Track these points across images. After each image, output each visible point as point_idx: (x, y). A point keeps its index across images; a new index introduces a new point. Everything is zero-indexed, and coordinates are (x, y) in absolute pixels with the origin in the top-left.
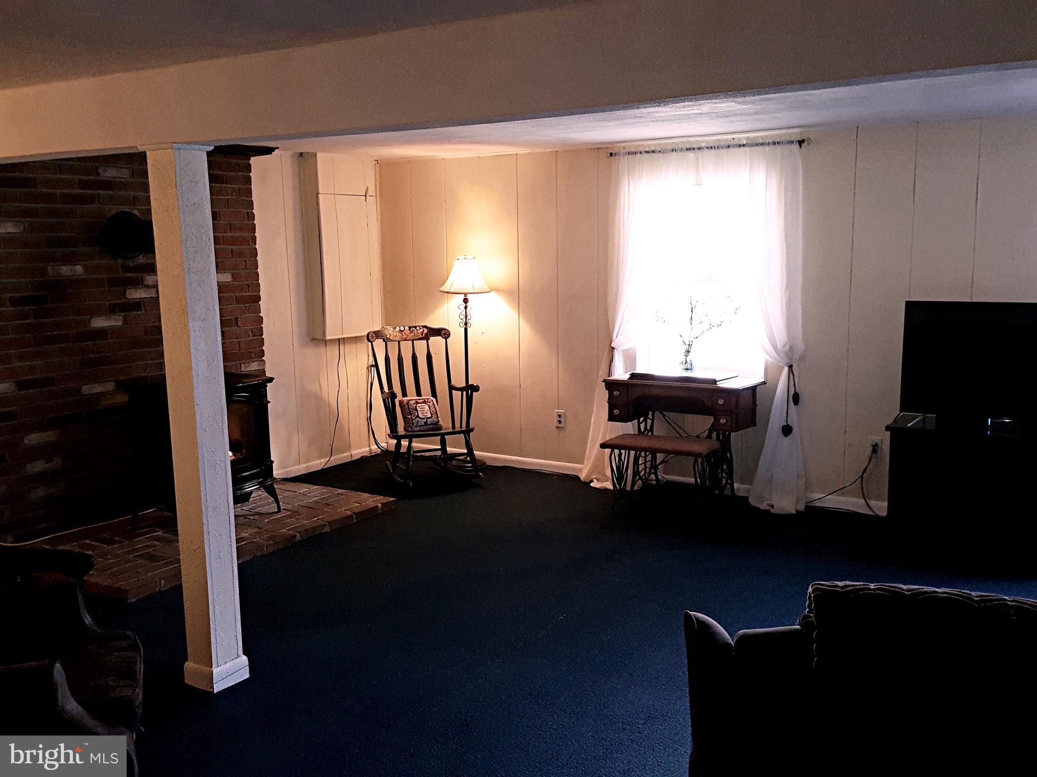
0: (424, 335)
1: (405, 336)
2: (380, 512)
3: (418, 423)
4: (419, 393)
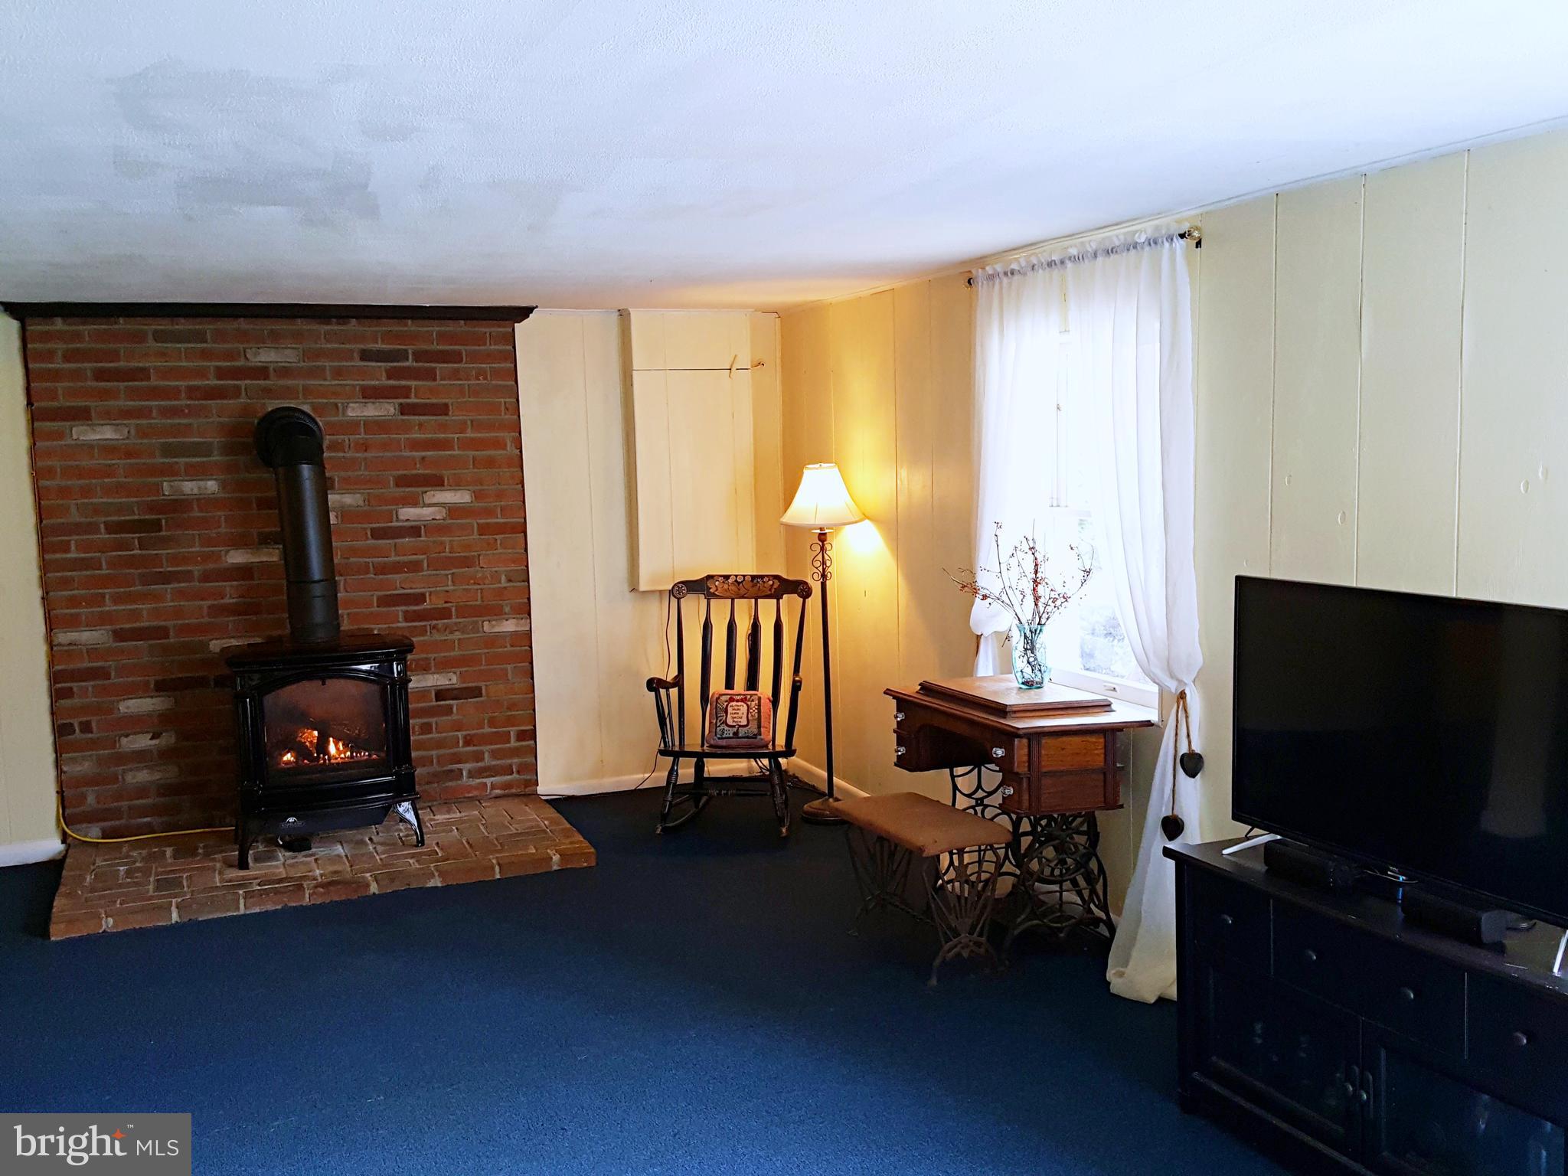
0: (773, 590)
1: (743, 592)
2: (555, 868)
4: (751, 685)
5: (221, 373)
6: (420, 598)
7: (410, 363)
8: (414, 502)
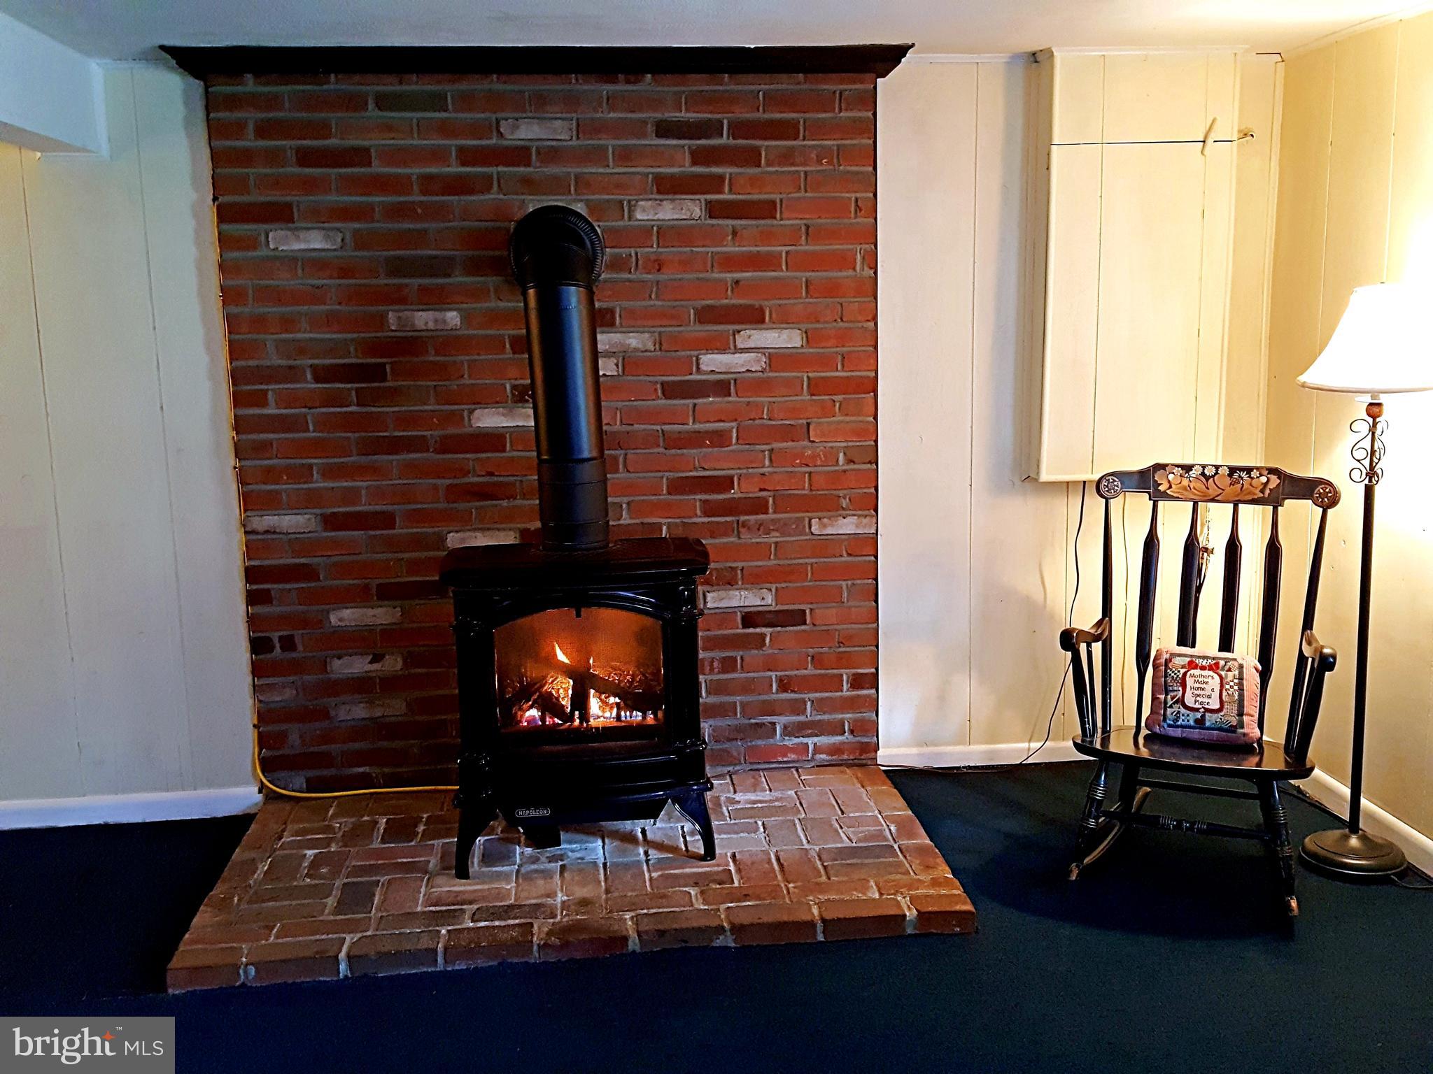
0: (1267, 491)
1: (1213, 491)
2: (909, 931)
3: (1176, 720)
4: (1226, 642)
5: (466, 156)
6: (725, 483)
7: (724, 140)
8: (723, 346)
